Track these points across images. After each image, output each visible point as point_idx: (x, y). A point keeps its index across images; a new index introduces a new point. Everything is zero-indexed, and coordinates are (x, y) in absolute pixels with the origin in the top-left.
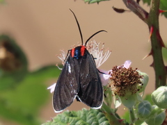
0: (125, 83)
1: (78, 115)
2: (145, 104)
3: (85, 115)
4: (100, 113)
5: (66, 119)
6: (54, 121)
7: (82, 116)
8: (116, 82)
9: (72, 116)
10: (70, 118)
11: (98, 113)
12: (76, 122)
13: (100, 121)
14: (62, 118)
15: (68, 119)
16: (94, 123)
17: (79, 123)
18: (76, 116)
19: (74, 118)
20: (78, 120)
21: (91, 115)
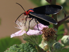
0: (50, 35)
1: (20, 47)
2: (58, 44)
3: (23, 46)
4: (30, 45)
5: (15, 49)
6: (9, 50)
7: (22, 47)
8: (45, 35)
9: (18, 47)
10: (17, 48)
11: (29, 45)
12: (20, 50)
13: (30, 49)
14: (13, 49)
15: (16, 49)
16: (28, 50)
17: (21, 50)
18: (19, 47)
19: (19, 48)
20: (20, 49)
21: (26, 46)
